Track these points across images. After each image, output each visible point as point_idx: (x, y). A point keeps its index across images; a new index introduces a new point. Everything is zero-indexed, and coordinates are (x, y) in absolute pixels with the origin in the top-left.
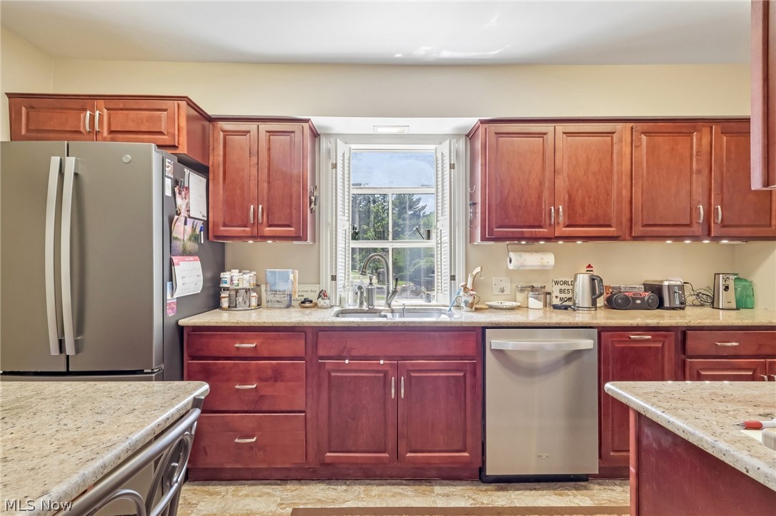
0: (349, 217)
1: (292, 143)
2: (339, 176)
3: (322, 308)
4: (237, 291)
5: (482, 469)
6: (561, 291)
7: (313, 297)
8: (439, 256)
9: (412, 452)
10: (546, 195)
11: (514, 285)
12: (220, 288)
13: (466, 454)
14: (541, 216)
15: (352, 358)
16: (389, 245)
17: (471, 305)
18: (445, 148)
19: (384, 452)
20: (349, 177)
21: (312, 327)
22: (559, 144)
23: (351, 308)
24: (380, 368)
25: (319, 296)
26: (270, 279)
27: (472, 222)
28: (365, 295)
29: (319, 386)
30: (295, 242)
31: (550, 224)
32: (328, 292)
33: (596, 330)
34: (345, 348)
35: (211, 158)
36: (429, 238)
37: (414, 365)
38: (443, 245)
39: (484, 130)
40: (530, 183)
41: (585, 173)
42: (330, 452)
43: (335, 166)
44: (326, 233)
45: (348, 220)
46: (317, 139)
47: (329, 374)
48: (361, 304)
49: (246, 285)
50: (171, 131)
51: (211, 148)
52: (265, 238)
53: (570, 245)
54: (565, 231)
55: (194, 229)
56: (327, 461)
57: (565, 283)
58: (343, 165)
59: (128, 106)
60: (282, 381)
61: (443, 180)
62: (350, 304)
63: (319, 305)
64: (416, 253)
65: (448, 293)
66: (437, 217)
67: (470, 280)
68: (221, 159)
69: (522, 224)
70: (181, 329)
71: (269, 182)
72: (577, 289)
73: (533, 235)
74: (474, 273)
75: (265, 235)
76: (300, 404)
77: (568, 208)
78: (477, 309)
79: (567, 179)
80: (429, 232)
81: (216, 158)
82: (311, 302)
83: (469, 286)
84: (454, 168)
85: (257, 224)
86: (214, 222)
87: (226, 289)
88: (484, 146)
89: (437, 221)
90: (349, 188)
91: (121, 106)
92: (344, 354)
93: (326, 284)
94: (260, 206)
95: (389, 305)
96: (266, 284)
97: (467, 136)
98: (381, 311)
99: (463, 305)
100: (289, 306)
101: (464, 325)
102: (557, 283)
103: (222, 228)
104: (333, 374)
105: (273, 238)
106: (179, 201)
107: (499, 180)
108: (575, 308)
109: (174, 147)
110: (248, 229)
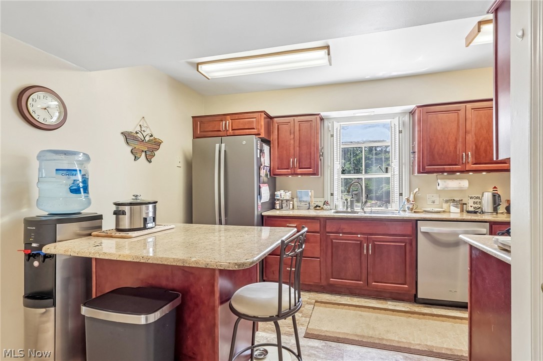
0: (340, 162)
1: (311, 126)
2: (335, 141)
3: (325, 210)
4: (282, 201)
5: (416, 295)
6: (474, 203)
7: (321, 204)
8: (393, 182)
9: (375, 282)
10: (460, 146)
11: (441, 199)
12: (275, 199)
13: (406, 286)
14: (457, 158)
15: (343, 233)
16: (363, 176)
17: (412, 209)
18: (396, 121)
19: (360, 281)
20: (340, 139)
21: (323, 217)
22: (469, 116)
23: (342, 210)
24: (358, 239)
25: (324, 204)
26: (299, 195)
27: (413, 163)
28: (349, 204)
29: (327, 246)
30: (311, 176)
31: (463, 163)
32: (329, 202)
33: (488, 223)
34: (340, 228)
35: (272, 136)
36: (387, 172)
37: (376, 238)
38: (395, 176)
39: (419, 111)
40: (449, 140)
41: (487, 132)
42: (332, 278)
43: (332, 136)
44: (328, 171)
45: (340, 164)
46: (322, 121)
47: (332, 241)
48: (347, 208)
49: (288, 198)
50: (258, 127)
51: (271, 132)
52: (298, 174)
53: (478, 175)
54: (472, 167)
55: (266, 171)
56: (331, 282)
57: (477, 198)
58: (337, 134)
59: (239, 118)
60: (309, 243)
61: (395, 139)
62: (340, 208)
63: (324, 208)
64: (379, 180)
65: (398, 203)
66: (392, 160)
67: (412, 196)
68: (276, 137)
69: (444, 163)
70: (262, 217)
71: (299, 147)
72: (483, 202)
73: (451, 170)
74: (415, 192)
75: (298, 173)
76: (317, 254)
77: (475, 153)
78: (415, 212)
79: (474, 136)
80: (387, 168)
81: (274, 137)
82: (320, 207)
83: (411, 199)
84: (401, 133)
85: (294, 167)
86: (273, 167)
87: (278, 200)
88: (419, 120)
89: (392, 162)
90: (340, 144)
91: (237, 118)
92: (340, 231)
93: (328, 197)
94: (296, 159)
95: (363, 209)
96: (297, 197)
97: (410, 113)
98: (359, 212)
99: (407, 209)
100: (309, 209)
101: (405, 218)
102: (471, 198)
103: (277, 170)
104: (334, 241)
105: (301, 174)
106: (262, 159)
107: (429, 139)
108: (483, 212)
109: (259, 134)
110: (289, 170)
